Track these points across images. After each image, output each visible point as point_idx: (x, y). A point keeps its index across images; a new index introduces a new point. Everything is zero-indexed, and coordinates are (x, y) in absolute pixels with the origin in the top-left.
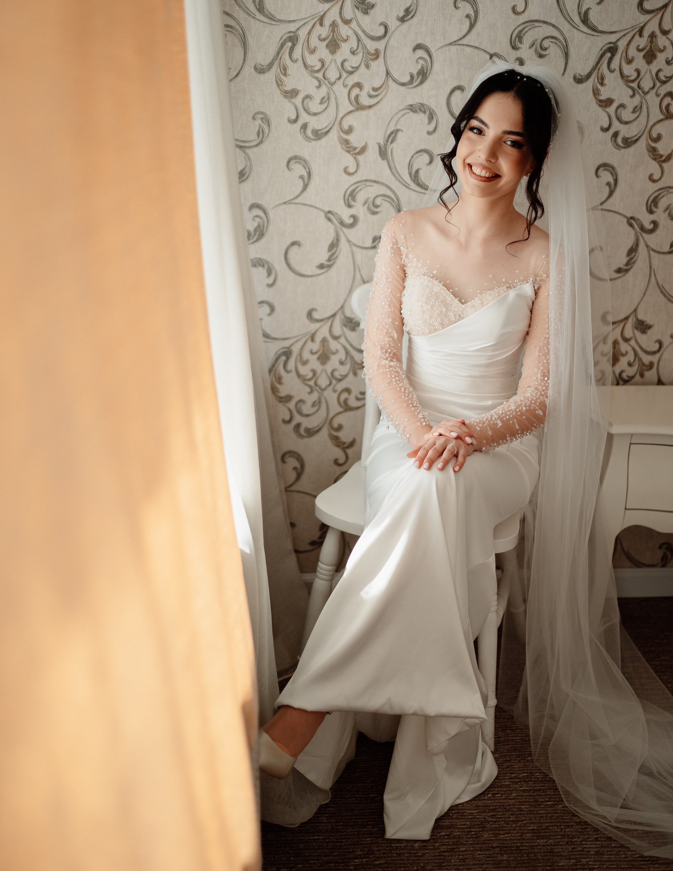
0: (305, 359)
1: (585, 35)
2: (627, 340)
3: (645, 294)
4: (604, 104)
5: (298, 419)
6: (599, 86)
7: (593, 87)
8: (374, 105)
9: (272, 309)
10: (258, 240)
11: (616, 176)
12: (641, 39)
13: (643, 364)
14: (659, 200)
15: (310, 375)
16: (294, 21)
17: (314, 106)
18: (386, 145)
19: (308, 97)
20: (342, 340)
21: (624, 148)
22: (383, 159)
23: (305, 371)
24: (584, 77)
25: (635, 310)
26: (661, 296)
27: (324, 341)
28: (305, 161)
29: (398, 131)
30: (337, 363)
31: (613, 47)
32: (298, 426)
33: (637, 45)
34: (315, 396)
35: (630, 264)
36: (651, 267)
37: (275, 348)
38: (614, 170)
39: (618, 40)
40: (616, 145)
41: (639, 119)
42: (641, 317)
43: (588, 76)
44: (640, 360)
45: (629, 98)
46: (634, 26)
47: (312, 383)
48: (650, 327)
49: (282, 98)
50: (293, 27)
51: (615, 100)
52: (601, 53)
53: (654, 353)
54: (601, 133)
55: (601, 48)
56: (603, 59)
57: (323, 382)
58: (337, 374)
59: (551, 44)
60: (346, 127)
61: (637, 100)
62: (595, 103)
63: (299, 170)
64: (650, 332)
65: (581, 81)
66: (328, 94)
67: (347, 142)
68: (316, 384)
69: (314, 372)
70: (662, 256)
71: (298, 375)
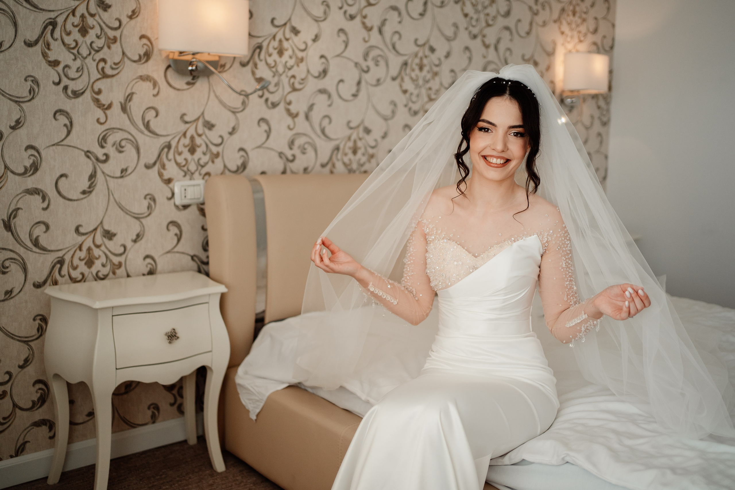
2: (98, 247)
3: (107, 210)
4: (53, 64)
6: (47, 50)
12: (75, 18)
13: (114, 264)
14: (107, 137)
21: (74, 98)
25: (101, 223)
26: (119, 210)
35: (92, 187)
36: (108, 189)
38: (69, 115)
40: (68, 95)
41: (82, 77)
42: (106, 227)
44: (111, 261)
45: (72, 62)
46: (67, 8)
48: (114, 235)
51: (61, 62)
53: (121, 255)
55: (43, 21)
56: (46, 30)
61: (78, 62)
62: (45, 63)
64: (115, 239)
70: (116, 180)
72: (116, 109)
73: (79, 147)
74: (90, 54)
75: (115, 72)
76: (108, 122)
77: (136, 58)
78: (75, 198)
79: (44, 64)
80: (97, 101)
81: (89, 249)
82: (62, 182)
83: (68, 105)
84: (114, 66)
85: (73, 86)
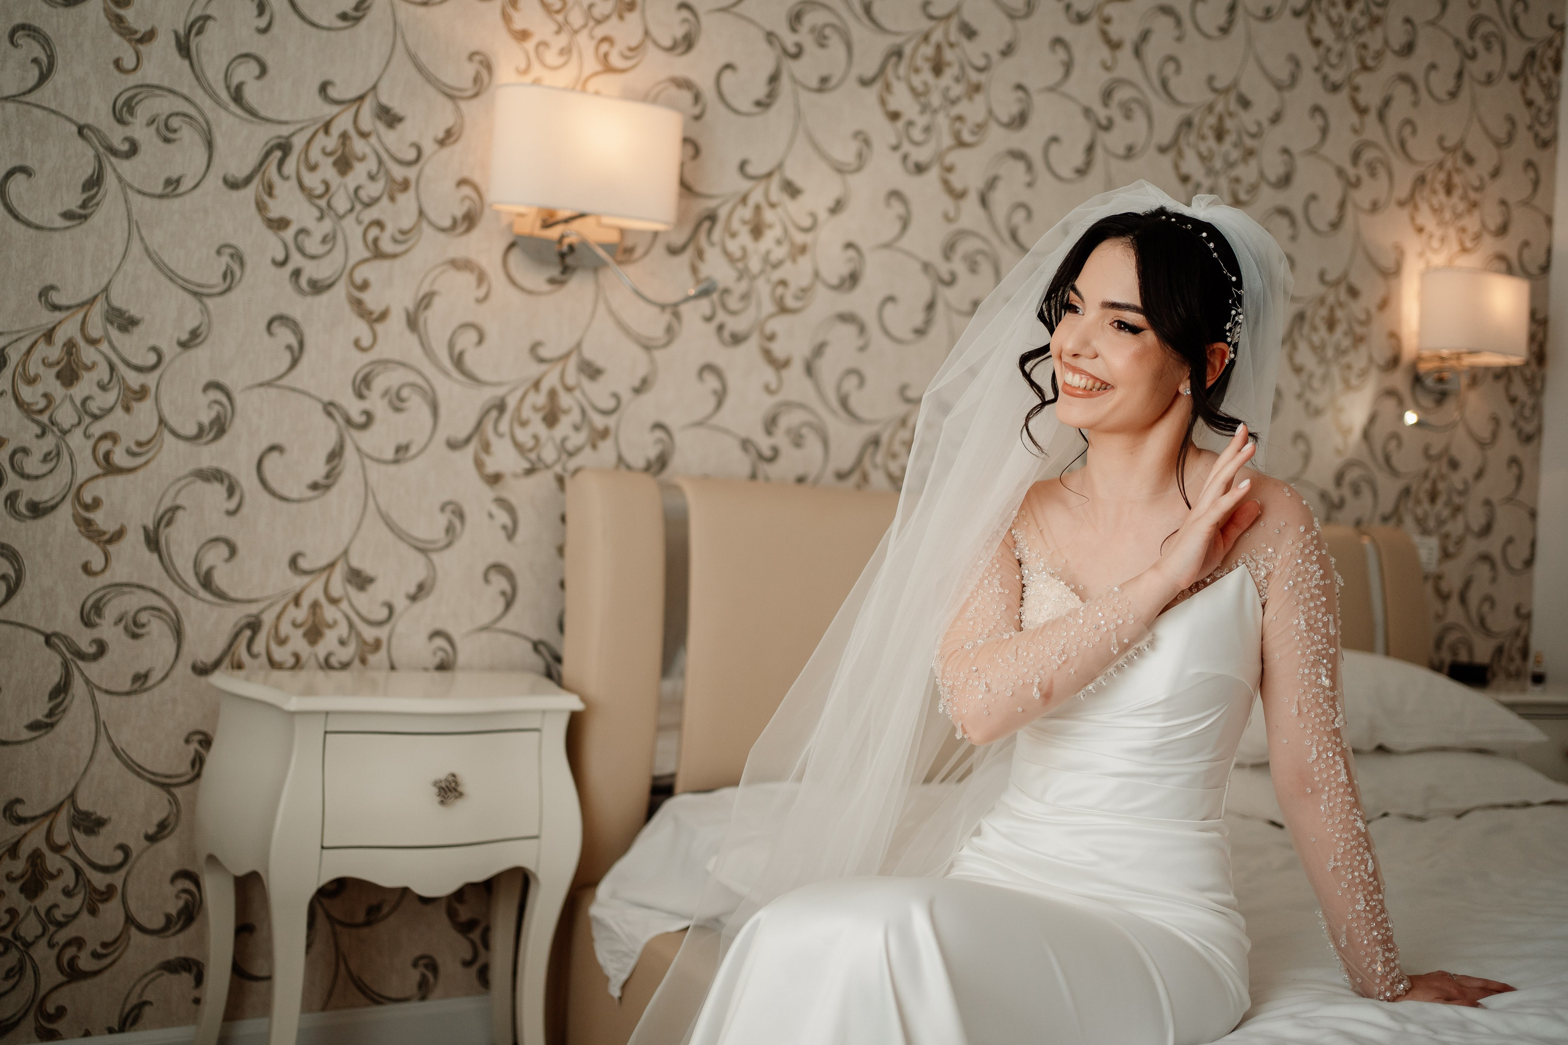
2: (334, 601)
3: (359, 526)
13: (365, 642)
25: (346, 553)
35: (332, 476)
42: (355, 563)
44: (359, 635)
48: (370, 580)
53: (380, 624)
64: (371, 588)
70: (383, 468)
72: (396, 322)
73: (313, 392)
74: (352, 210)
75: (400, 248)
76: (377, 348)
77: (447, 223)
78: (294, 495)
79: (258, 223)
80: (358, 305)
81: (315, 606)
82: (272, 463)
83: (297, 307)
84: (399, 237)
85: (312, 270)
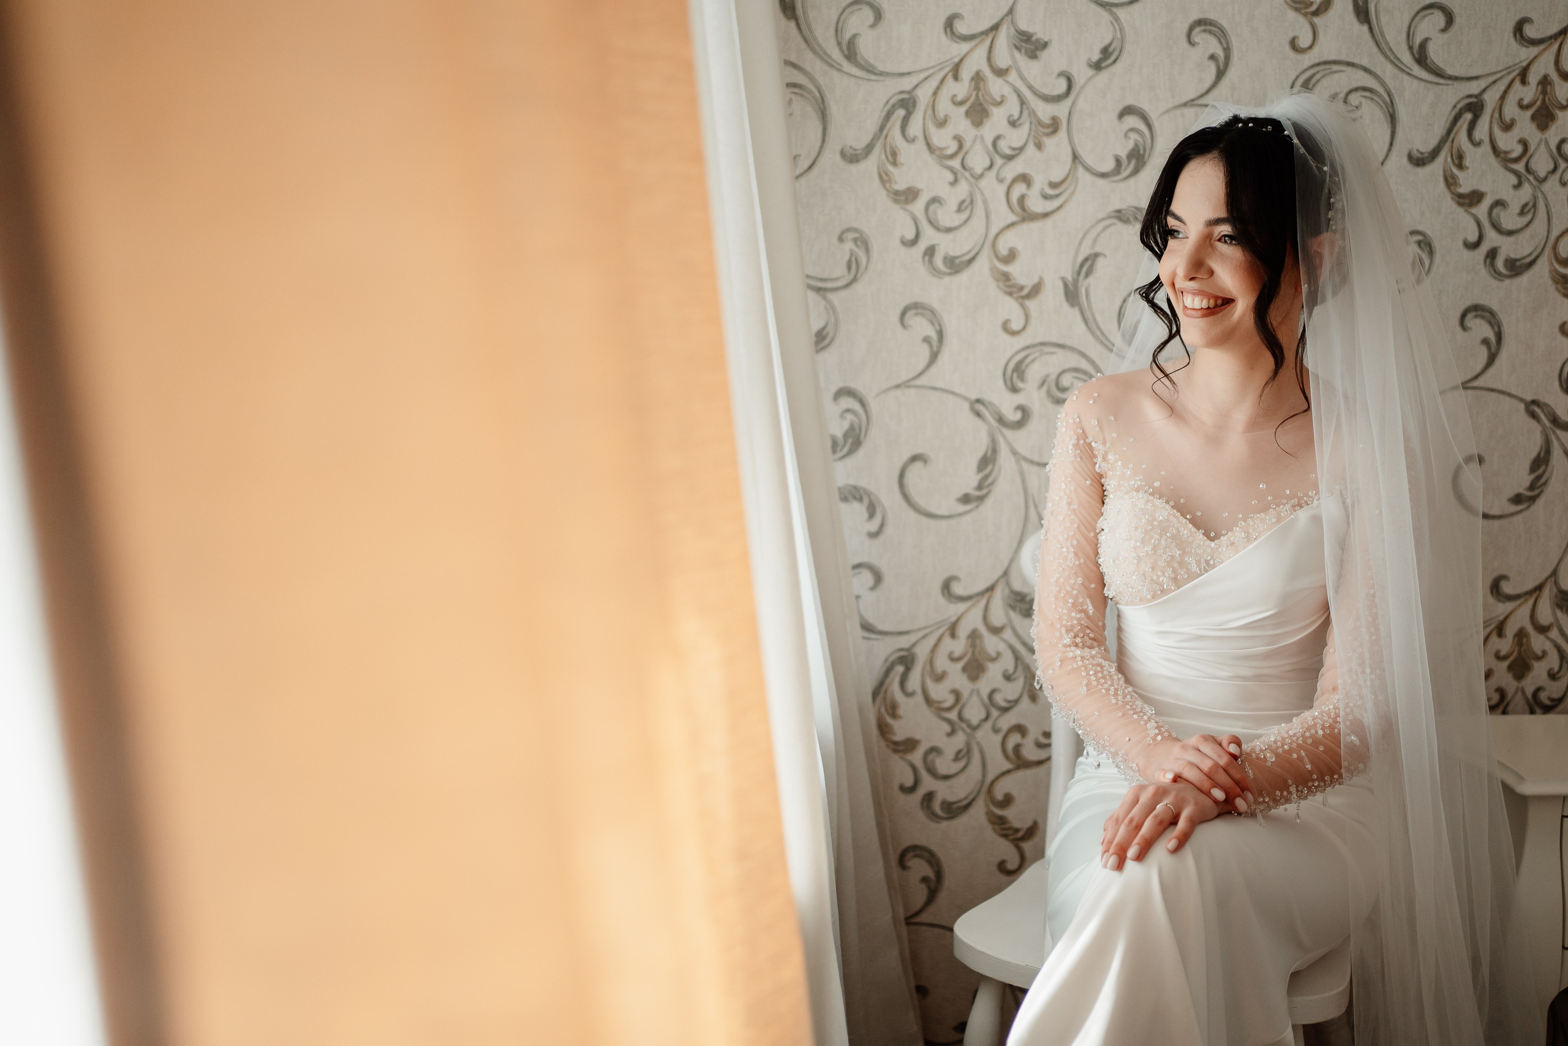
0: (939, 669)
1: (1423, 84)
5: (928, 783)
7: (1444, 171)
8: (1053, 212)
9: (878, 578)
10: (850, 453)
11: (1499, 327)
15: (950, 700)
16: (909, 74)
17: (947, 216)
18: (1076, 281)
19: (935, 200)
20: (1008, 634)
22: (1072, 305)
23: (940, 692)
24: (1426, 155)
27: (974, 636)
28: (933, 312)
29: (1096, 255)
30: (1000, 677)
31: (1476, 103)
32: (929, 797)
33: (1518, 98)
34: (959, 740)
37: (884, 649)
39: (1484, 90)
43: (1435, 153)
47: (953, 715)
49: (889, 203)
50: (907, 84)
52: (1454, 113)
54: (1466, 253)
57: (974, 713)
58: (999, 699)
59: (1364, 101)
60: (1004, 251)
63: (922, 327)
65: (1421, 163)
66: (971, 195)
67: (1006, 277)
68: (960, 717)
69: (957, 694)
71: (928, 700)
